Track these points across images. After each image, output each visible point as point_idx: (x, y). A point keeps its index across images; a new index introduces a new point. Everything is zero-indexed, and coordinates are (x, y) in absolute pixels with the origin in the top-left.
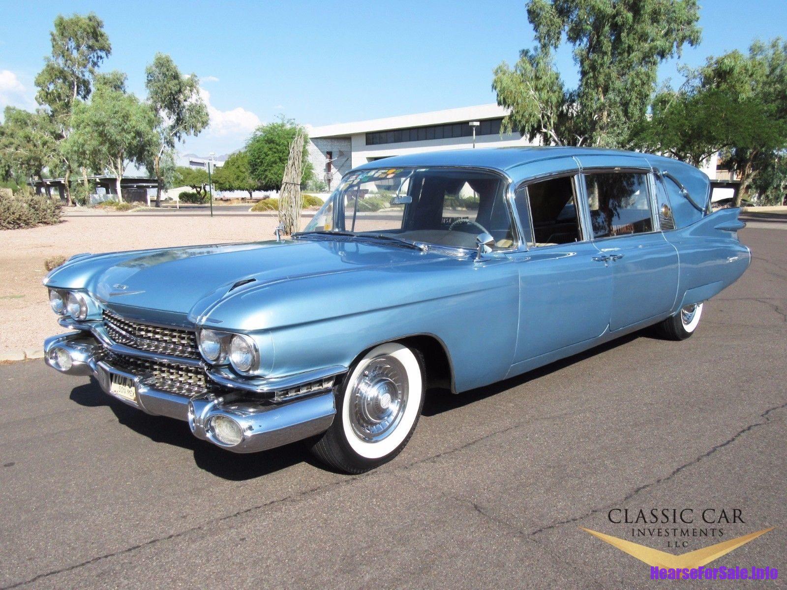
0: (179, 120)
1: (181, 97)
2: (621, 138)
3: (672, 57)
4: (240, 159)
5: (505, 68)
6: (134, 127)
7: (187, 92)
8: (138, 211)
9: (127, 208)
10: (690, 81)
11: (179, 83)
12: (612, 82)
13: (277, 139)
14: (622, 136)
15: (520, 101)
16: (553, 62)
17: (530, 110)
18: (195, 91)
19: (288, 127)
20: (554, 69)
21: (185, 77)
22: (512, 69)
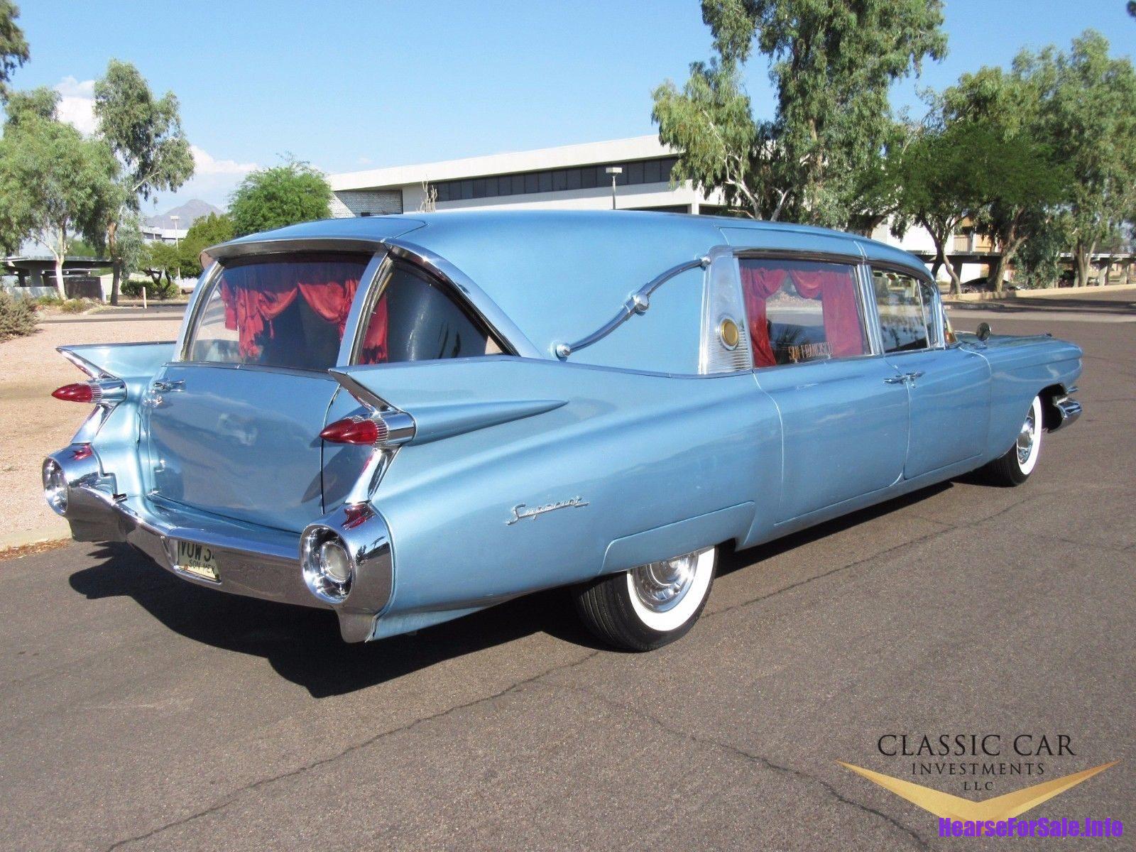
0: (145, 167)
1: (151, 130)
2: (845, 194)
3: (907, 76)
4: (215, 226)
5: (670, 90)
6: (90, 179)
7: (160, 123)
8: (98, 313)
9: (80, 309)
10: (936, 112)
11: (150, 108)
12: (830, 112)
13: (282, 193)
14: (846, 190)
15: (698, 139)
16: (741, 81)
17: (711, 153)
18: (173, 120)
19: (299, 173)
20: (742, 91)
21: (157, 97)
22: (680, 91)
